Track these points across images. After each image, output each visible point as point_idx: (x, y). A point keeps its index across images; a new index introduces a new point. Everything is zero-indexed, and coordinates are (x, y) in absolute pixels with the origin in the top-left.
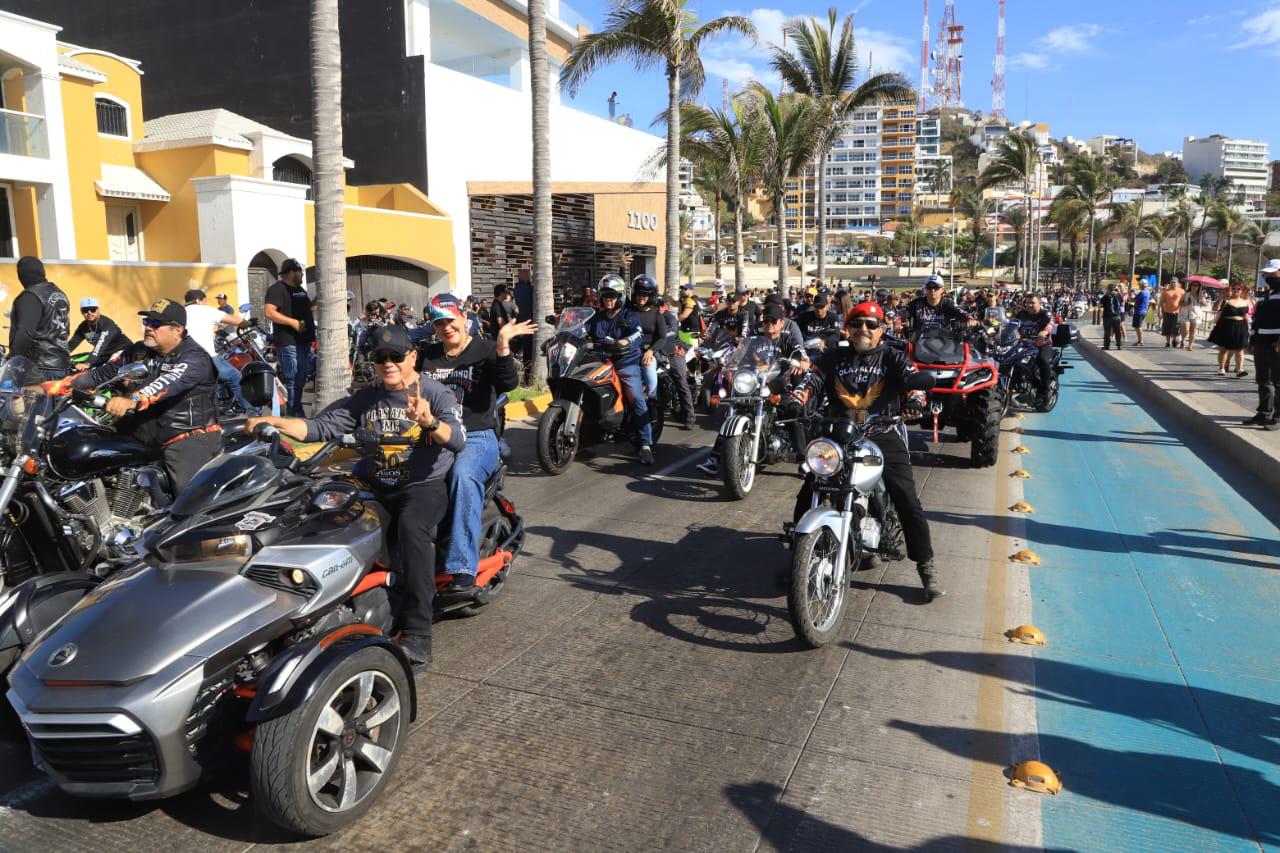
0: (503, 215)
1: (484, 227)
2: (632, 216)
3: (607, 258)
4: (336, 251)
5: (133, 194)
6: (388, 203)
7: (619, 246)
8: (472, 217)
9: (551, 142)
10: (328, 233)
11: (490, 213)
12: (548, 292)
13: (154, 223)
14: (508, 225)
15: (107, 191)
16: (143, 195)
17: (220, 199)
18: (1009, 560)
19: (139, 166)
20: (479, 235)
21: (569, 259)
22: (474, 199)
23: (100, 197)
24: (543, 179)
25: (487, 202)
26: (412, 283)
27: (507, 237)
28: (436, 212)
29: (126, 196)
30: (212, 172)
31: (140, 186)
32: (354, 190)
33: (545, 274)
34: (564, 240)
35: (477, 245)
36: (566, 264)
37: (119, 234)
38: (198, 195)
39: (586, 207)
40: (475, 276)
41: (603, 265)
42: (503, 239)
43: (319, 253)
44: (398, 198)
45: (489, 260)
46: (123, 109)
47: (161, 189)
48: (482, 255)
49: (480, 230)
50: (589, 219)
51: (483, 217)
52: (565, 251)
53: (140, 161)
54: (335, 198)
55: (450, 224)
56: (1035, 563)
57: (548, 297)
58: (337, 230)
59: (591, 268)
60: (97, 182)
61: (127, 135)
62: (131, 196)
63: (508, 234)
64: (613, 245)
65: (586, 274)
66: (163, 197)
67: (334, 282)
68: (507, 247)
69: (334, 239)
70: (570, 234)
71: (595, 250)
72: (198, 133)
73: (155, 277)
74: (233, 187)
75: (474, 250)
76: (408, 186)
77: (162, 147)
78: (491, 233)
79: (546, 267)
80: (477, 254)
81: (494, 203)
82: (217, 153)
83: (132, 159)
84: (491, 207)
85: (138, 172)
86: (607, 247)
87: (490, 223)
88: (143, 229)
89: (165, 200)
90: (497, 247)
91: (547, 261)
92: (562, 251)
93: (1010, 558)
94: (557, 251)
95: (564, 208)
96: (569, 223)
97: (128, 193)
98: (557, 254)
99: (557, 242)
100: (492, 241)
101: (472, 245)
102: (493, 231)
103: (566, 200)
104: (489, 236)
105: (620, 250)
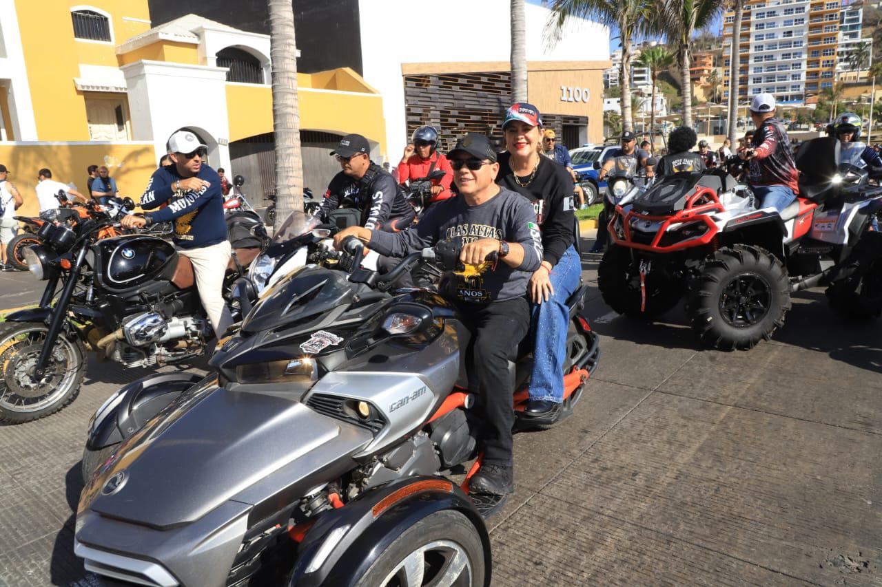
0: (438, 92)
1: (419, 103)
2: (565, 91)
5: (107, 88)
6: (332, 85)
7: (552, 117)
8: (406, 94)
11: (425, 91)
14: (442, 100)
15: (83, 87)
16: (117, 88)
17: (140, 83)
19: (121, 66)
20: (413, 110)
22: (408, 79)
23: (79, 92)
25: (423, 81)
27: (441, 112)
28: (367, 90)
32: (307, 77)
34: (497, 112)
35: (412, 118)
37: (110, 123)
42: (438, 113)
44: (340, 80)
46: (106, 19)
49: (415, 106)
51: (417, 94)
53: (122, 61)
55: (380, 100)
60: (75, 79)
61: (110, 40)
62: (105, 90)
63: (443, 109)
68: (441, 120)
74: (147, 71)
75: (409, 123)
76: (348, 70)
78: (427, 109)
81: (429, 81)
82: (166, 47)
84: (426, 85)
87: (426, 99)
88: (129, 119)
90: (432, 120)
92: (495, 123)
94: (491, 123)
95: (497, 85)
96: (502, 97)
97: (103, 88)
98: (490, 125)
99: (491, 115)
100: (427, 115)
101: (407, 118)
102: (428, 107)
103: (499, 77)
104: (424, 111)
105: (553, 121)
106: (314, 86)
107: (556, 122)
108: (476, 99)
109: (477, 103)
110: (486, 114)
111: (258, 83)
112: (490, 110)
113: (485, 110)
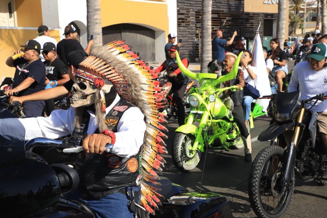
1: (185, 7)
3: (251, 21)
4: (97, 23)
7: (258, 14)
8: (178, 2)
10: (92, 14)
12: (209, 42)
13: (22, 7)
14: (196, 5)
20: (181, 12)
21: (229, 23)
26: (145, 36)
27: (196, 12)
33: (207, 32)
34: (227, 12)
35: (180, 16)
36: (228, 26)
37: (5, 12)
40: (179, 33)
41: (248, 25)
42: (194, 13)
43: (88, 24)
45: (186, 25)
48: (183, 22)
49: (182, 9)
51: (184, 2)
52: (227, 18)
55: (166, 5)
57: (209, 45)
58: (97, 12)
59: (242, 27)
63: (196, 10)
64: (254, 14)
67: (95, 38)
68: (196, 17)
69: (96, 17)
70: (230, 9)
71: (245, 17)
75: (179, 19)
78: (188, 10)
79: (208, 29)
86: (251, 15)
87: (188, 5)
88: (16, 10)
90: (191, 18)
91: (209, 25)
92: (225, 19)
96: (230, 2)
98: (223, 20)
99: (223, 14)
100: (188, 14)
101: (178, 16)
102: (189, 9)
104: (187, 12)
105: (259, 17)
107: (260, 17)
110: (220, 14)
112: (223, 11)
113: (220, 11)
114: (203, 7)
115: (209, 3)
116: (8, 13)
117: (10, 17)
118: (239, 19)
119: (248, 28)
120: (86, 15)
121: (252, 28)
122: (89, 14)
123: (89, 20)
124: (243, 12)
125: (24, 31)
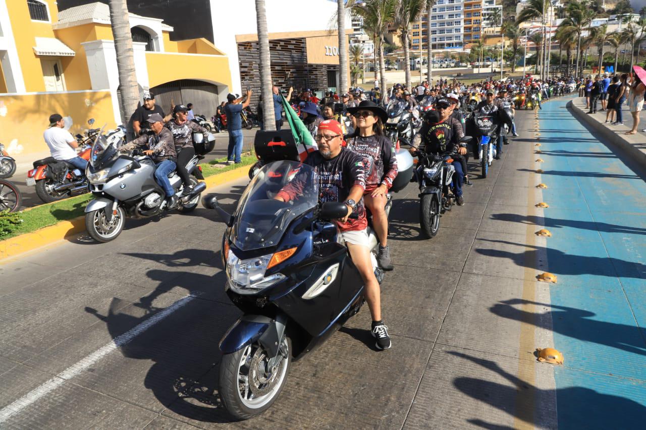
0: (256, 52)
1: (247, 60)
2: (327, 48)
3: (315, 72)
5: (55, 53)
6: (193, 50)
7: (321, 66)
8: (239, 55)
9: (266, 11)
10: (125, 76)
11: (249, 52)
12: (270, 98)
13: (68, 69)
15: (40, 53)
16: (60, 53)
17: (98, 54)
18: (536, 279)
19: (57, 37)
20: (244, 65)
21: (294, 75)
22: (240, 45)
23: (37, 56)
24: (263, 33)
25: (248, 46)
26: (209, 93)
28: (219, 53)
29: (51, 55)
30: (95, 38)
31: (59, 48)
32: (175, 43)
34: (291, 64)
35: (243, 70)
36: (292, 77)
37: (51, 75)
38: (87, 52)
39: (302, 45)
40: (243, 87)
41: (313, 77)
42: (258, 65)
44: (199, 47)
45: (250, 78)
46: (45, 6)
47: (70, 49)
48: (246, 75)
49: (245, 61)
50: (304, 52)
51: (245, 54)
52: (291, 70)
53: (57, 34)
54: (128, 54)
55: (227, 58)
56: (554, 282)
58: (131, 73)
59: (306, 79)
60: (34, 48)
61: (48, 20)
62: (53, 55)
64: (317, 65)
65: (304, 82)
66: (71, 54)
69: (129, 79)
70: (294, 61)
71: (308, 68)
72: (86, 17)
73: (65, 99)
74: (104, 47)
75: (242, 72)
76: (204, 39)
77: (67, 26)
80: (244, 75)
81: (251, 46)
82: (97, 28)
83: (53, 33)
84: (249, 48)
85: (57, 41)
86: (315, 66)
87: (250, 57)
88: (63, 73)
89: (72, 55)
90: (254, 70)
93: (537, 277)
94: (287, 71)
95: (290, 47)
96: (293, 54)
97: (52, 53)
99: (287, 66)
100: (251, 67)
101: (240, 70)
102: (251, 62)
103: (290, 42)
104: (250, 64)
105: (322, 68)
106: (179, 52)
107: (323, 69)
108: (278, 56)
109: (279, 58)
110: (284, 66)
111: (150, 50)
112: (286, 63)
113: (284, 63)
114: (261, 61)
115: (267, 57)
116: (55, 76)
117: (58, 80)
118: (303, 71)
119: (312, 79)
120: (118, 76)
121: (316, 79)
122: (121, 75)
123: (122, 82)
124: (307, 64)
125: (69, 95)
